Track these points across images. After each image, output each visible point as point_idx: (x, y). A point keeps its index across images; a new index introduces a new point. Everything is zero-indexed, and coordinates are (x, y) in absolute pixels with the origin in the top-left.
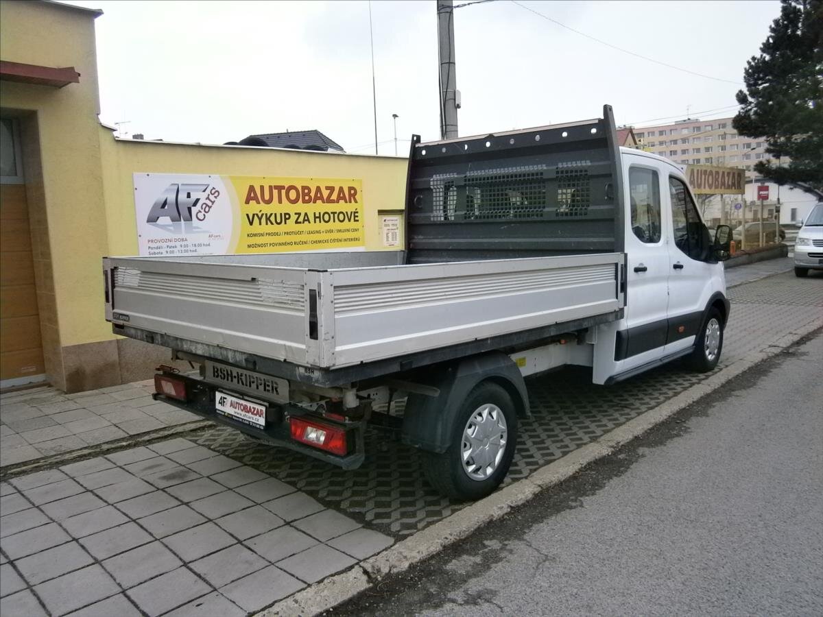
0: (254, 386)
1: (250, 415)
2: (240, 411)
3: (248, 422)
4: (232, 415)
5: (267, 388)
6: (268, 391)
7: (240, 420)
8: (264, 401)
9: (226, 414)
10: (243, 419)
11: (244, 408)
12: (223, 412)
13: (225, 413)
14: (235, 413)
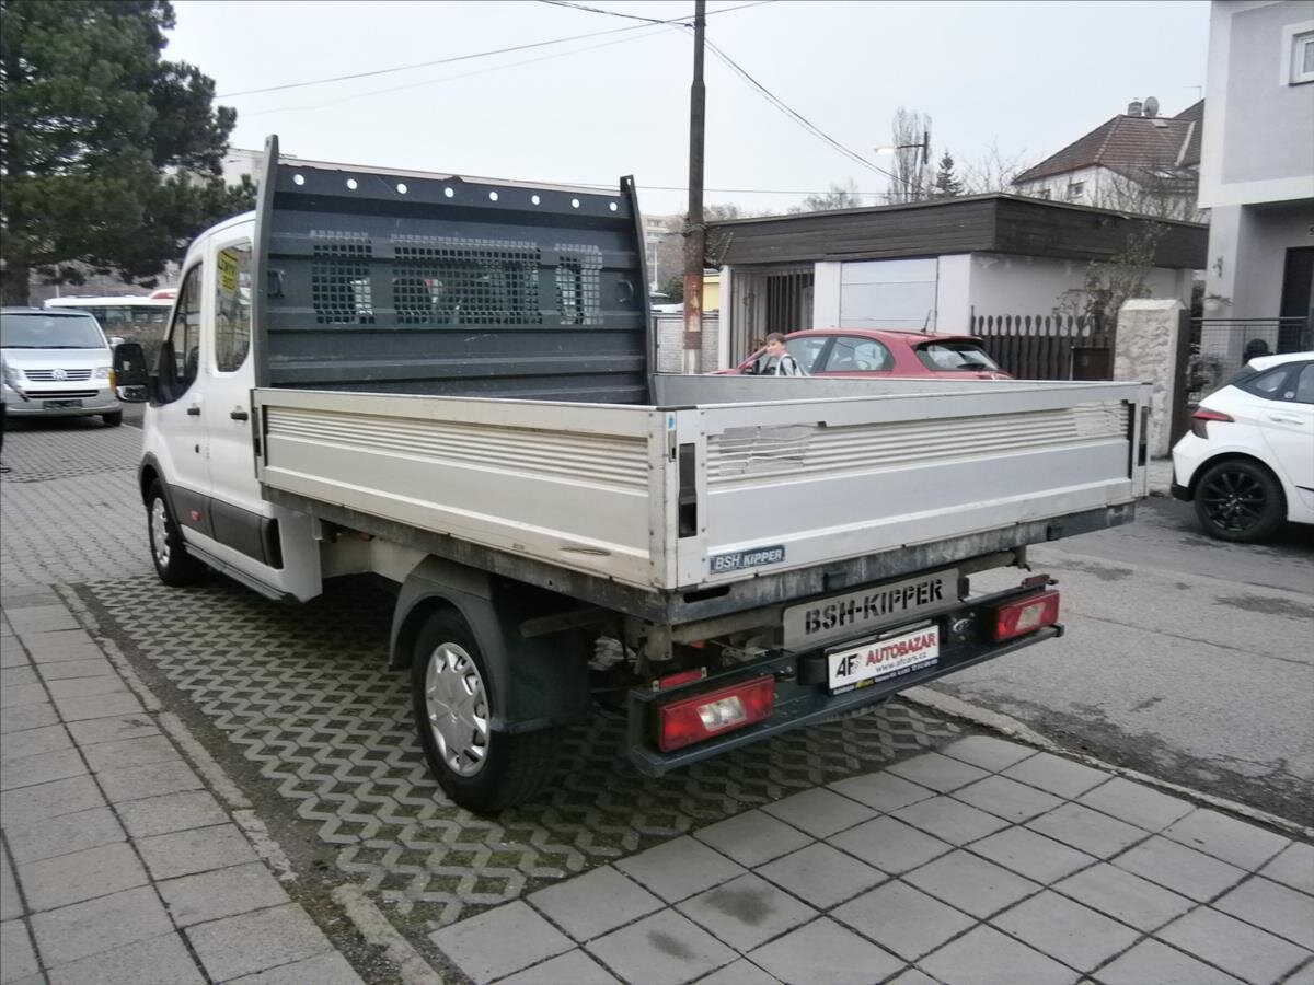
0: (898, 606)
1: (911, 654)
2: (892, 661)
3: (908, 671)
4: (873, 678)
5: (923, 597)
6: (925, 601)
7: (893, 675)
8: (923, 620)
9: (858, 686)
10: (896, 671)
11: (899, 650)
12: (850, 685)
13: (855, 684)
14: (879, 669)
